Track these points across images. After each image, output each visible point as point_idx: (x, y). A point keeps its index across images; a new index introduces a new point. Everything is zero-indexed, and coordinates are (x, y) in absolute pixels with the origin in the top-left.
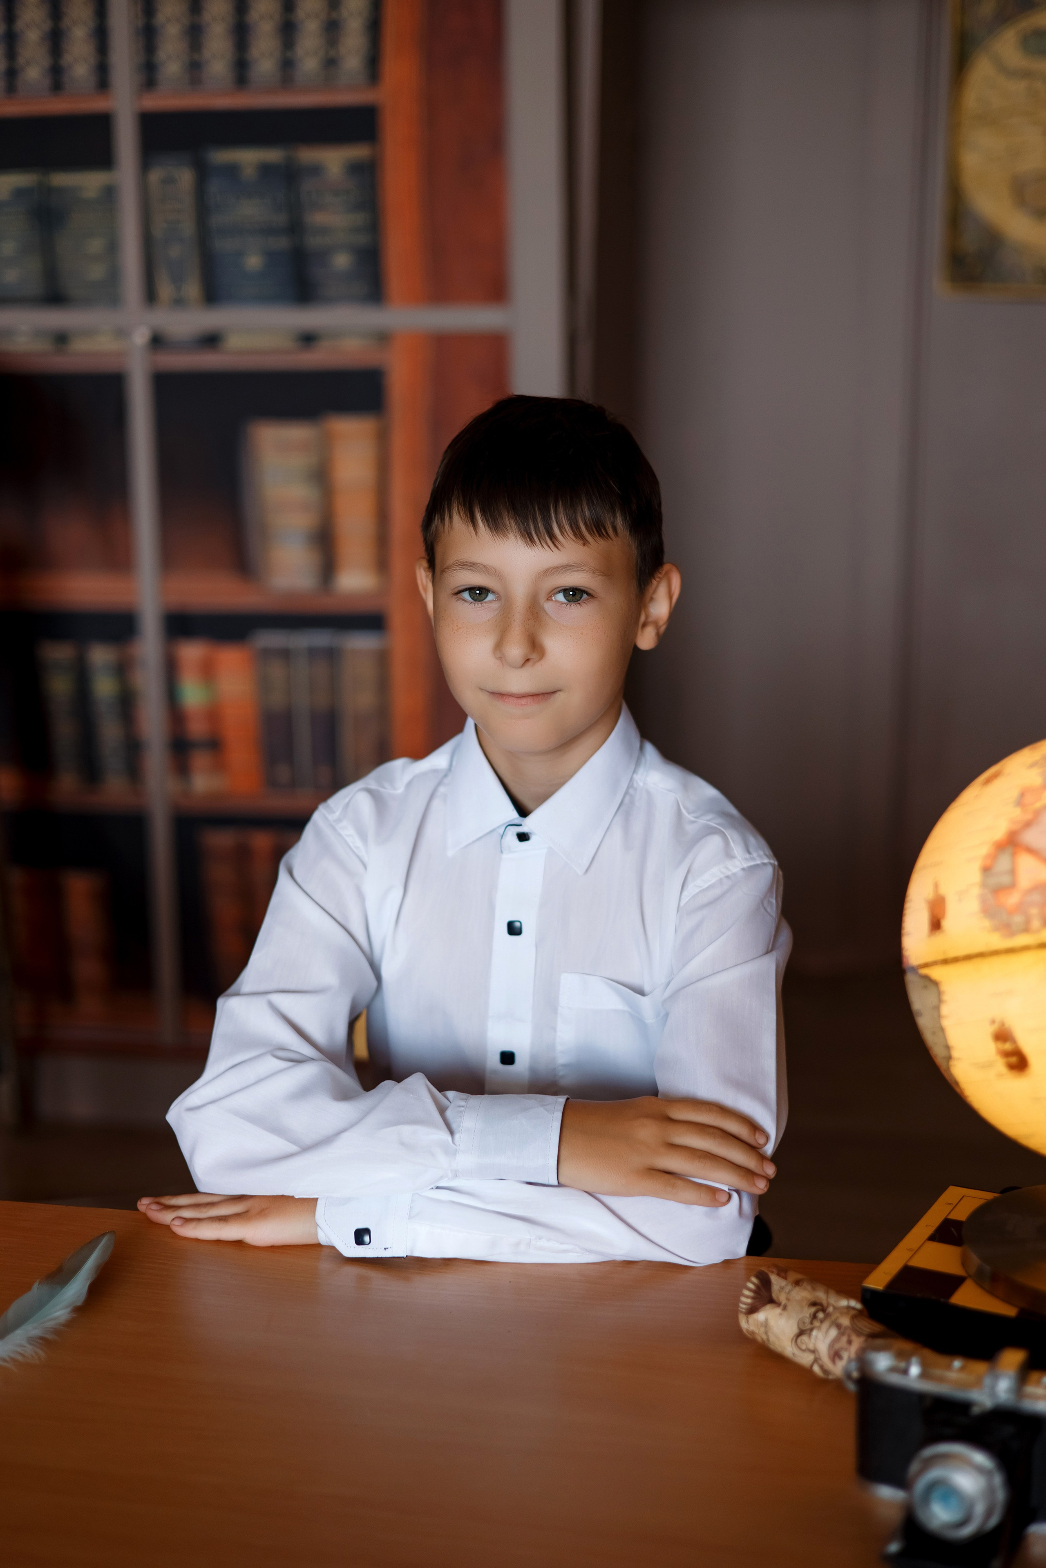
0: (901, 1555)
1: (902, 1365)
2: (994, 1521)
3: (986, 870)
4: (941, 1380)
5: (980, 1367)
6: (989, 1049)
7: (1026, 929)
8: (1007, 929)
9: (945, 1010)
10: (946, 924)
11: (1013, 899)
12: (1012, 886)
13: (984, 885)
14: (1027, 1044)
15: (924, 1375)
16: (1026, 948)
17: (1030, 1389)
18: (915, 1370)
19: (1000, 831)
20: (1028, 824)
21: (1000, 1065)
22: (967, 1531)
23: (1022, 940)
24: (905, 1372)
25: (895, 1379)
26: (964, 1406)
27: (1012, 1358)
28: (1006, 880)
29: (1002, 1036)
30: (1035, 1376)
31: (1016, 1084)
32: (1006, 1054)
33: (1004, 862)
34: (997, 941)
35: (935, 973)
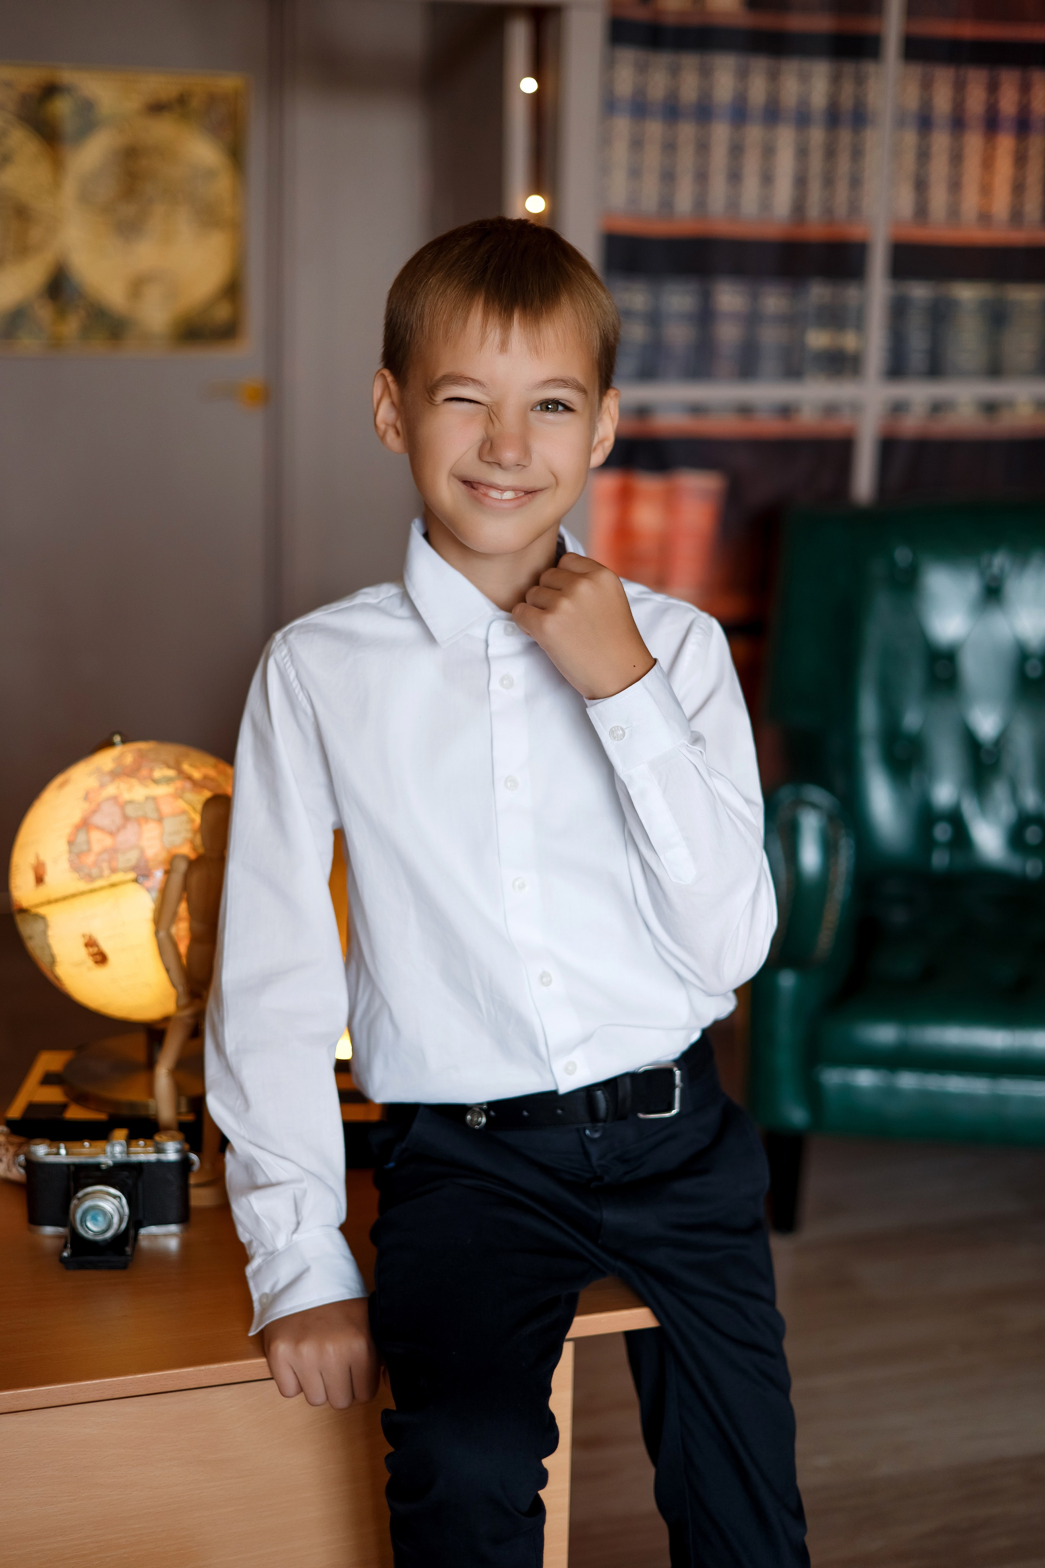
0: (72, 1255)
1: (54, 1150)
2: (124, 1226)
3: (71, 843)
4: (80, 1154)
5: (100, 1144)
6: (82, 953)
7: (101, 876)
8: (90, 878)
9: (50, 933)
10: (48, 878)
11: (90, 859)
12: (89, 850)
13: (70, 852)
14: (106, 947)
15: (67, 1154)
16: (102, 888)
17: (132, 1149)
18: (63, 1151)
19: (76, 817)
20: (94, 812)
21: (90, 962)
22: (109, 1234)
23: (99, 883)
24: (58, 1154)
25: (52, 1159)
26: (97, 1166)
27: (121, 1134)
28: (84, 847)
29: (90, 943)
30: (134, 1142)
31: (101, 973)
32: (93, 955)
33: (81, 837)
34: (83, 886)
35: (42, 911)
